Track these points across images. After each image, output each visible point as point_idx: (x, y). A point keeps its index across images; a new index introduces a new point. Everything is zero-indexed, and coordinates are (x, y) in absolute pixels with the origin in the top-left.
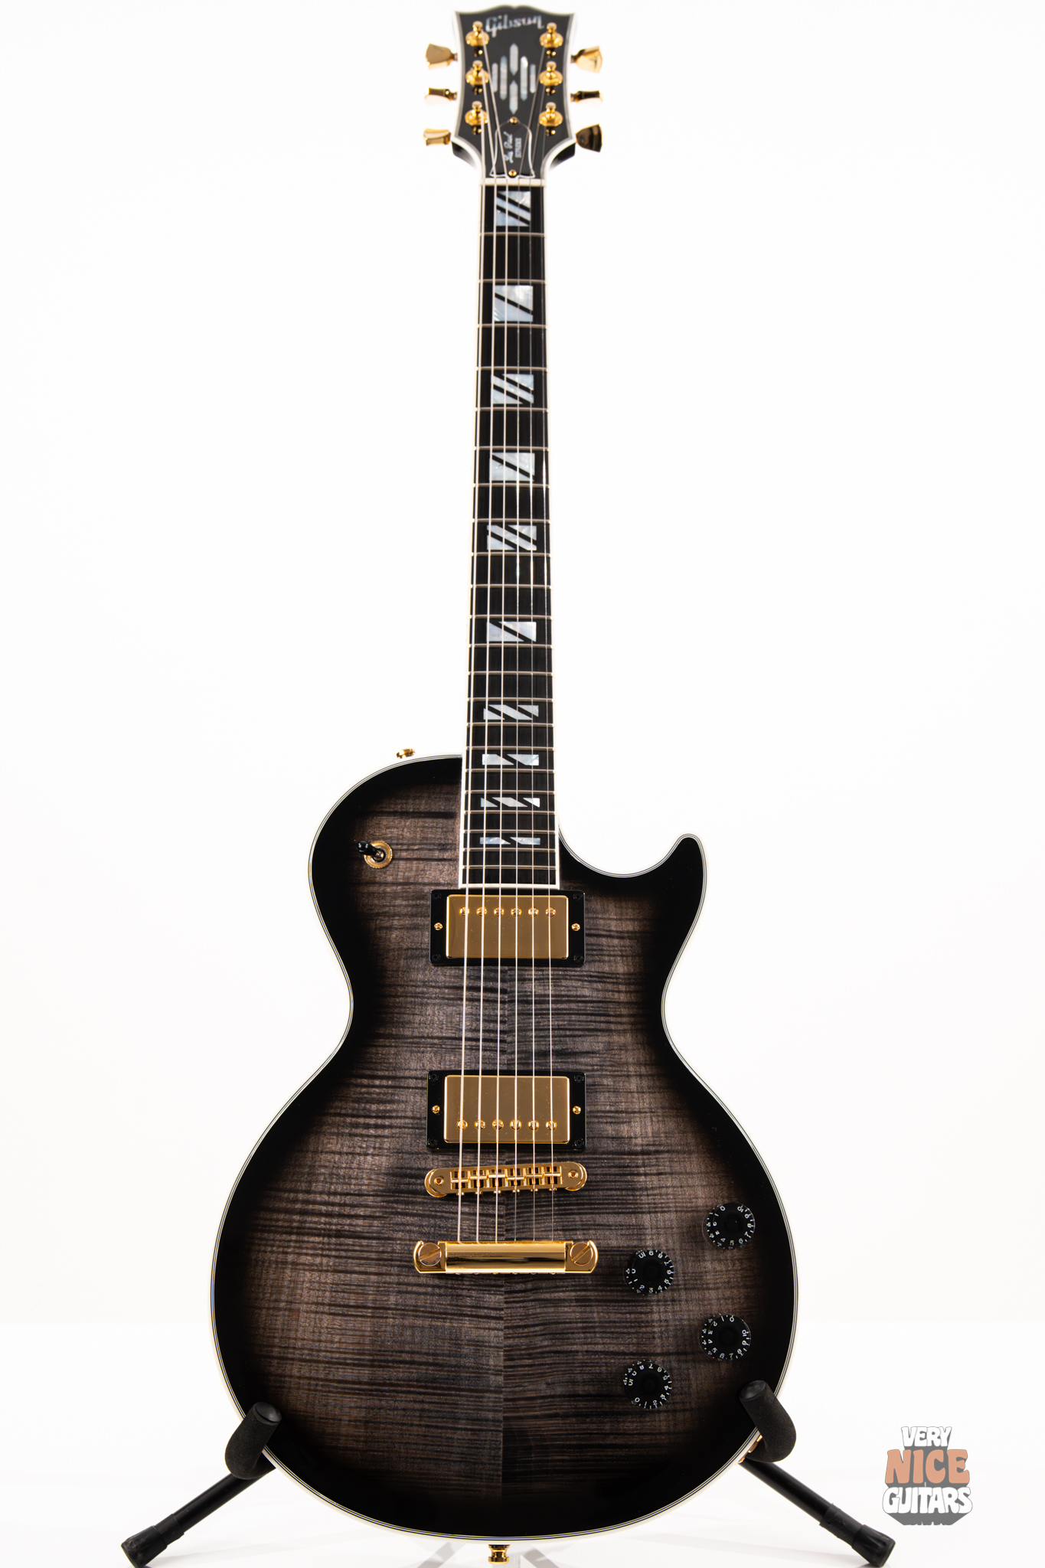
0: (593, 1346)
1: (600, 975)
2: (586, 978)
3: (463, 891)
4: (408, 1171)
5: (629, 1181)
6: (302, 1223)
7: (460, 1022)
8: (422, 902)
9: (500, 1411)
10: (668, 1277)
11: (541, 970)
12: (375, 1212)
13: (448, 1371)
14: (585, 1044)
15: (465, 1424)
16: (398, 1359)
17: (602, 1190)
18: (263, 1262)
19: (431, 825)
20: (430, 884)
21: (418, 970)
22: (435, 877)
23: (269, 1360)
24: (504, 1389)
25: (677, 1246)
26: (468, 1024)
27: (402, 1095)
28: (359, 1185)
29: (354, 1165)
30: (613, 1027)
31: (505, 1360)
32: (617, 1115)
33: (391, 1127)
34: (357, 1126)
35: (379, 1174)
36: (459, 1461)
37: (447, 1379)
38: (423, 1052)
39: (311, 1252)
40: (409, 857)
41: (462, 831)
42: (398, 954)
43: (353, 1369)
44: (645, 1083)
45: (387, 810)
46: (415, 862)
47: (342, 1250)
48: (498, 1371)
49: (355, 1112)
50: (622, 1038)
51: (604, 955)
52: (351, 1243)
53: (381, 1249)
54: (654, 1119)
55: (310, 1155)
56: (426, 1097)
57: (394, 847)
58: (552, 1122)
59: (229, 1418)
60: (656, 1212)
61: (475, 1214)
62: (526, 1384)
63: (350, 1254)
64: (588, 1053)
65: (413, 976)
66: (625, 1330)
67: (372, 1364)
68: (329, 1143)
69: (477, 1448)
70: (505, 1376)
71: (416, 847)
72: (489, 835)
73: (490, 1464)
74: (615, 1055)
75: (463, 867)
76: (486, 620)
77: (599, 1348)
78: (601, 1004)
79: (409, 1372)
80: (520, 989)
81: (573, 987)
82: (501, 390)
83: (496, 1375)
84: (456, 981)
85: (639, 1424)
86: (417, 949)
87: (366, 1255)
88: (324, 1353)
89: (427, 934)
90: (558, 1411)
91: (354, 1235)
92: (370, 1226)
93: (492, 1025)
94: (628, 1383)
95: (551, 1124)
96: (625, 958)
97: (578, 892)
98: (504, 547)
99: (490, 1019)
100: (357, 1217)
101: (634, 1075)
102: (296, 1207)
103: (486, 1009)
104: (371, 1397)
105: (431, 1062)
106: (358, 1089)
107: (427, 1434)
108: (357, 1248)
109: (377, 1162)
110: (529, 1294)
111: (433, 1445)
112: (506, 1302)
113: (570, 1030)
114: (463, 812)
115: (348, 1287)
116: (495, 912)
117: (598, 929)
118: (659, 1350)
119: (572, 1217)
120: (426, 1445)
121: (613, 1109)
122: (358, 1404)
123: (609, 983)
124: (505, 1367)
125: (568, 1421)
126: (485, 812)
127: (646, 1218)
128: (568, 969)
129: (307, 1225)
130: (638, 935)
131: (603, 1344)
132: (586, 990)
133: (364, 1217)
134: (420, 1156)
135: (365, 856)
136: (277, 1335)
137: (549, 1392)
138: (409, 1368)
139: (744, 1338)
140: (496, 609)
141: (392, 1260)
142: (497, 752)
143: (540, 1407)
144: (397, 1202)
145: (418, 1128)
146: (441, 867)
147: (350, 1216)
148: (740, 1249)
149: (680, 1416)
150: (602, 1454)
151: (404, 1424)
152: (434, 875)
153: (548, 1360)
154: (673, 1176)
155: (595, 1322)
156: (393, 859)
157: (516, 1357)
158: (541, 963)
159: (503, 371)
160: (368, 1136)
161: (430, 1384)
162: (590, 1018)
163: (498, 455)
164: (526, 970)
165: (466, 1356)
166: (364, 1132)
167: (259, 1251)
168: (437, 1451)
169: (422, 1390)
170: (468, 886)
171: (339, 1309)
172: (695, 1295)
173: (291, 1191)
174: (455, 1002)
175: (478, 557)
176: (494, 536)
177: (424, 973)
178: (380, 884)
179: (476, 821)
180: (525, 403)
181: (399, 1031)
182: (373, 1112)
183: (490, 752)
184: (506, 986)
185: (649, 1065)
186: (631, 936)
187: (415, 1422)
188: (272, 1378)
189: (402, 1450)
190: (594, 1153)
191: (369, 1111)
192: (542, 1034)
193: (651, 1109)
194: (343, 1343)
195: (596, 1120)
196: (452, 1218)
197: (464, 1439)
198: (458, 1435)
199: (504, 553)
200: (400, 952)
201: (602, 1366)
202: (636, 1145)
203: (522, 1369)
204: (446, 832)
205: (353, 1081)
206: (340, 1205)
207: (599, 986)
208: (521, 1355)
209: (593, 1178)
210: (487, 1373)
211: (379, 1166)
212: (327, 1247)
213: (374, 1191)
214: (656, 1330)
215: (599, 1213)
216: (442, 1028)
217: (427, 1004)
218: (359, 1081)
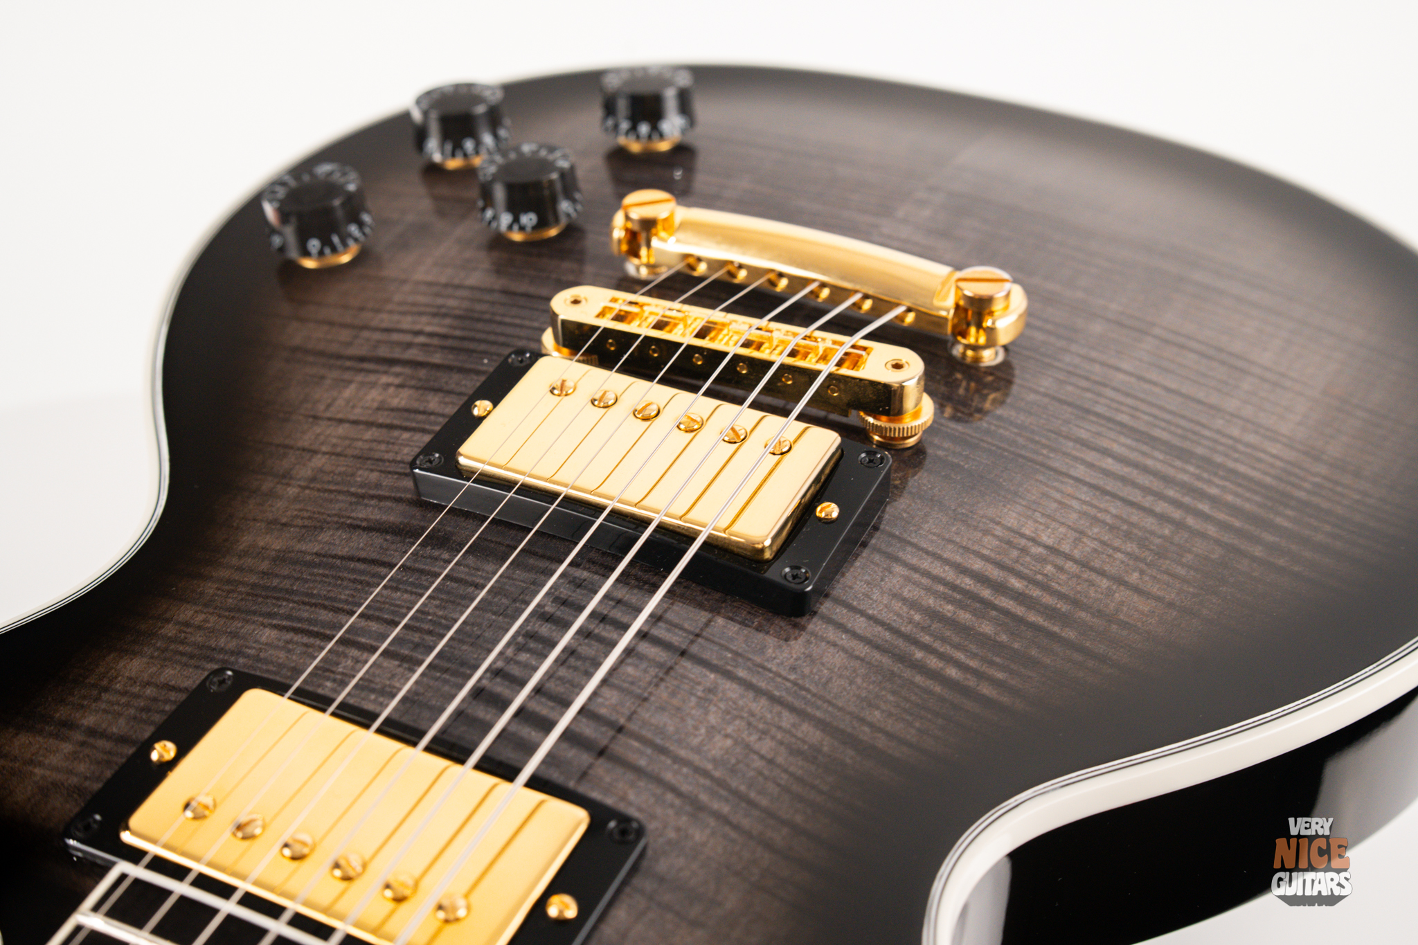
12: (1074, 449)
27: (897, 613)
29: (1091, 544)
30: (265, 565)
34: (1052, 613)
39: (1264, 457)
49: (1045, 640)
50: (262, 542)
55: (1203, 611)
68: (1142, 614)
74: (306, 517)
78: (254, 608)
92: (1096, 434)
96: (106, 683)
106: (1013, 681)
109: (1025, 523)
115: (1193, 377)
133: (1105, 452)
160: (1030, 580)
166: (1036, 592)
171: (1226, 359)
177: (684, 838)
182: (993, 619)
191: (1002, 626)
206: (1160, 496)
213: (1061, 482)
217: (720, 763)
218: (1005, 699)
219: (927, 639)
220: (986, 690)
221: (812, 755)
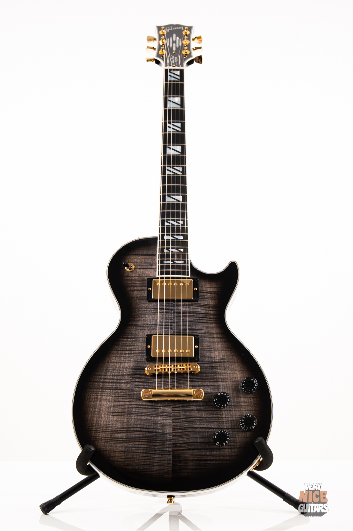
0: (203, 425)
1: (204, 305)
2: (199, 306)
3: (158, 278)
4: (139, 368)
5: (214, 371)
6: (103, 385)
7: (157, 320)
8: (144, 282)
9: (171, 448)
10: (228, 401)
11: (184, 303)
12: (128, 381)
13: (153, 434)
14: (199, 327)
15: (158, 452)
16: (135, 430)
17: (205, 374)
18: (90, 399)
19: (147, 258)
20: (147, 276)
21: (143, 303)
22: (148, 274)
23: (91, 431)
24: (172, 440)
25: (231, 393)
26: (160, 320)
27: (137, 344)
28: (122, 373)
29: (121, 366)
30: (208, 321)
31: (172, 430)
32: (210, 350)
33: (133, 354)
34: (122, 354)
35: (129, 369)
36: (156, 465)
37: (152, 437)
38: (144, 330)
39: (106, 395)
40: (140, 268)
41: (158, 259)
42: (136, 299)
43: (120, 434)
44: (219, 340)
45: (133, 253)
46: (142, 270)
47: (117, 394)
48: (170, 434)
49: (121, 349)
50: (211, 325)
51: (205, 299)
52: (120, 392)
53: (130, 393)
54: (223, 351)
55: (106, 364)
56: (145, 344)
57: (135, 265)
58: (188, 350)
59: (77, 450)
60: (224, 381)
61: (162, 382)
62: (180, 438)
63: (119, 395)
64: (200, 329)
65: (141, 305)
66: (214, 420)
67: (127, 432)
68: (113, 359)
69: (163, 461)
70: (172, 436)
71: (142, 265)
72: (167, 260)
73: (167, 466)
74: (209, 330)
75: (158, 270)
76: (165, 195)
77: (205, 426)
78: (204, 314)
79: (139, 435)
80: (177, 309)
81: (195, 308)
82: (170, 127)
83: (169, 435)
84: (156, 306)
85: (219, 453)
86: (143, 297)
87: (125, 395)
88: (110, 429)
89: (146, 292)
90: (191, 448)
91: (121, 389)
92: (126, 386)
93: (167, 320)
94: (215, 437)
95: (188, 351)
96: (212, 300)
97: (196, 278)
98: (171, 173)
99: (167, 318)
100: (122, 383)
101: (216, 337)
102: (101, 380)
103: (166, 315)
104: (126, 443)
105: (147, 332)
106: (123, 342)
107: (146, 456)
108: (122, 393)
109: (129, 365)
110: (181, 408)
111: (148, 460)
112: (173, 411)
113: (194, 322)
114: (158, 253)
115: (119, 406)
116: (169, 284)
117: (203, 290)
118: (225, 427)
119: (195, 382)
120: (145, 459)
121: (209, 348)
122: (122, 446)
123: (207, 307)
124: (172, 433)
125: (194, 451)
126: (165, 253)
127: (220, 383)
128: (193, 302)
129: (105, 386)
130: (216, 292)
131: (206, 425)
132: (199, 310)
133: (124, 383)
134: (143, 363)
135: (125, 267)
136: (94, 423)
137: (187, 441)
138: (139, 433)
139: (255, 423)
140: (169, 192)
141: (134, 397)
142: (169, 235)
143: (184, 446)
144: (136, 378)
145: (143, 354)
146: (151, 271)
147: (120, 383)
148: (252, 394)
149: (233, 450)
150: (206, 463)
151: (137, 452)
152: (148, 273)
153: (187, 430)
154: (229, 370)
155: (203, 418)
156: (134, 269)
157: (176, 429)
158: (184, 301)
159: (171, 122)
160: (126, 357)
161: (146, 439)
162: (200, 318)
163: (169, 146)
164: (179, 303)
165: (159, 429)
166: (125, 356)
167: (89, 395)
168: (149, 462)
169: (144, 441)
170: (160, 276)
171: (116, 414)
172: (238, 409)
173: (99, 375)
174: (155, 313)
175: (163, 177)
176: (168, 170)
177: (145, 305)
178: (130, 277)
179: (162, 256)
180: (178, 131)
181: (137, 323)
182: (128, 349)
183: (167, 235)
184: (172, 308)
185: (220, 334)
186: (214, 293)
187: (141, 452)
188: (92, 437)
189: (137, 462)
190: (203, 362)
191: (126, 349)
192: (184, 323)
193: (222, 348)
194: (117, 425)
195: (203, 351)
196: (154, 383)
197: (158, 458)
198: (157, 456)
199: (171, 175)
200: (137, 298)
201: (206, 432)
202: (217, 360)
203: (178, 433)
204: (152, 260)
205: (121, 339)
206: (116, 379)
207: (204, 308)
208: (178, 428)
209: (202, 370)
210: (167, 435)
211: (130, 367)
212: (112, 393)
213: (128, 374)
214: (224, 420)
215: (204, 381)
216: (151, 322)
217: (146, 314)
218: (123, 339)
219: (133, 342)
220: (125, 340)
221: (138, 321)
